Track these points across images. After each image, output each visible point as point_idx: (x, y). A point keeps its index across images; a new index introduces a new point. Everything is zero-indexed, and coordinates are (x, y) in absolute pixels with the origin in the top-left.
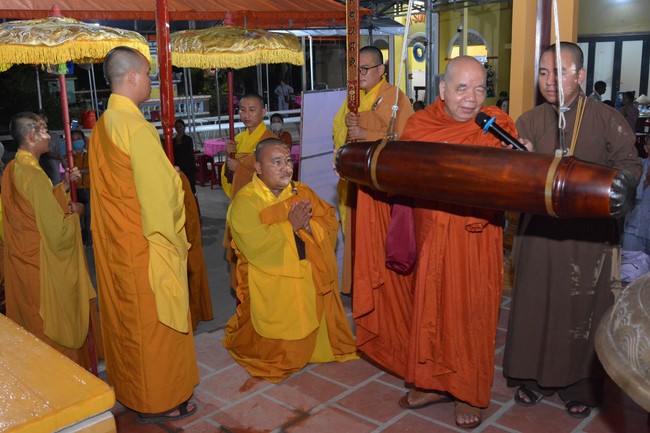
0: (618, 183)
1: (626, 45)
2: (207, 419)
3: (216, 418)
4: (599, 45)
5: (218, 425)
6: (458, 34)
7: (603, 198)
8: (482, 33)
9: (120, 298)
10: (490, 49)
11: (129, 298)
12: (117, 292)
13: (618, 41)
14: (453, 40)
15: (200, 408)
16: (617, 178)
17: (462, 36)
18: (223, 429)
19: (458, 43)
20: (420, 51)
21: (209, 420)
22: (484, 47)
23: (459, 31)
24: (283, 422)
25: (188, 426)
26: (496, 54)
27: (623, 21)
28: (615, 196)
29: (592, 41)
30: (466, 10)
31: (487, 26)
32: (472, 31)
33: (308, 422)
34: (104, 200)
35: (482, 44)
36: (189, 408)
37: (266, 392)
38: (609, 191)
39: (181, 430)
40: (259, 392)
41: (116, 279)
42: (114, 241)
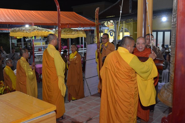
0: (164, 63)
1: (166, 33)
2: (68, 120)
3: (70, 120)
4: (159, 33)
5: (71, 121)
6: (122, 29)
7: (161, 66)
8: (128, 29)
9: (49, 91)
10: (130, 33)
11: (51, 91)
12: (48, 89)
13: (164, 32)
14: (121, 31)
15: (66, 118)
16: (164, 62)
17: (123, 30)
18: (72, 122)
19: (122, 31)
20: (111, 34)
21: (69, 120)
22: (128, 33)
23: (122, 28)
24: (86, 120)
25: (64, 121)
26: (132, 35)
27: (165, 27)
28: (163, 65)
29: (157, 31)
30: (124, 24)
31: (130, 28)
32: (126, 29)
33: (92, 120)
34: (47, 68)
35: (128, 32)
36: (64, 117)
37: (81, 114)
38: (162, 65)
39: (62, 122)
40: (80, 114)
41: (48, 86)
42: (49, 78)
